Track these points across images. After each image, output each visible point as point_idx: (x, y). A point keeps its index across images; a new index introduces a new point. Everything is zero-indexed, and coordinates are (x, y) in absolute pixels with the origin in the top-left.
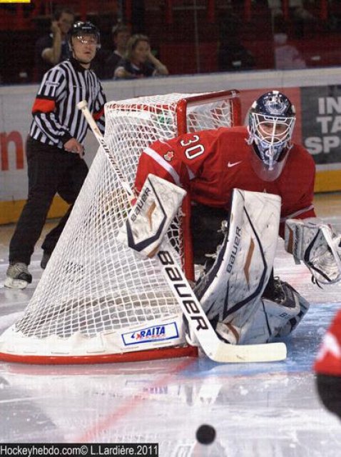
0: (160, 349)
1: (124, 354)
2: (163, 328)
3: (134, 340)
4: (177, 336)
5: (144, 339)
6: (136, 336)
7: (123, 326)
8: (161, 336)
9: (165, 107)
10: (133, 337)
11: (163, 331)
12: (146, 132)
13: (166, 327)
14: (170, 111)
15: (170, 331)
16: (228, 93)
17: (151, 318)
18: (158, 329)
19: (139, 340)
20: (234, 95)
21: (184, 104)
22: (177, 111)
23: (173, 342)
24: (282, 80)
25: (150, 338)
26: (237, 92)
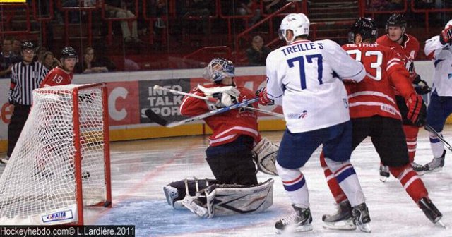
9: (66, 92)
12: (55, 107)
14: (69, 94)
16: (101, 84)
20: (104, 85)
21: (76, 90)
22: (73, 94)
24: (129, 76)
26: (106, 83)
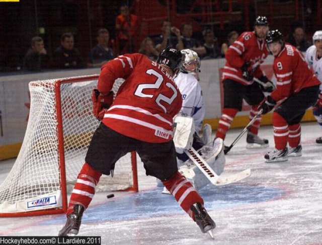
0: (46, 210)
1: (27, 212)
2: (49, 199)
3: (33, 205)
4: (56, 203)
5: (38, 204)
6: (34, 203)
7: (30, 198)
8: (47, 203)
10: (33, 203)
11: (49, 200)
13: (50, 198)
15: (52, 201)
17: (43, 193)
18: (46, 199)
19: (35, 205)
23: (53, 206)
25: (41, 204)
